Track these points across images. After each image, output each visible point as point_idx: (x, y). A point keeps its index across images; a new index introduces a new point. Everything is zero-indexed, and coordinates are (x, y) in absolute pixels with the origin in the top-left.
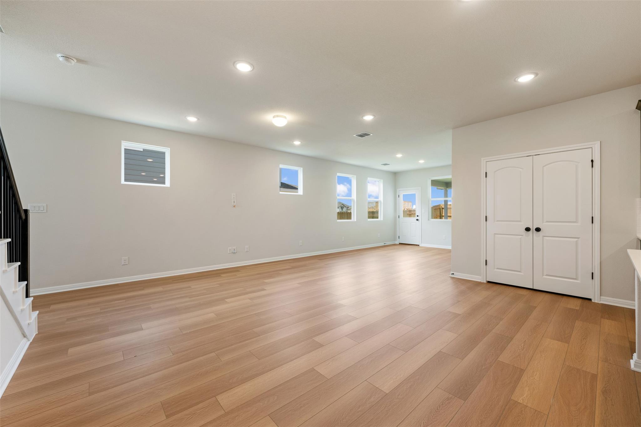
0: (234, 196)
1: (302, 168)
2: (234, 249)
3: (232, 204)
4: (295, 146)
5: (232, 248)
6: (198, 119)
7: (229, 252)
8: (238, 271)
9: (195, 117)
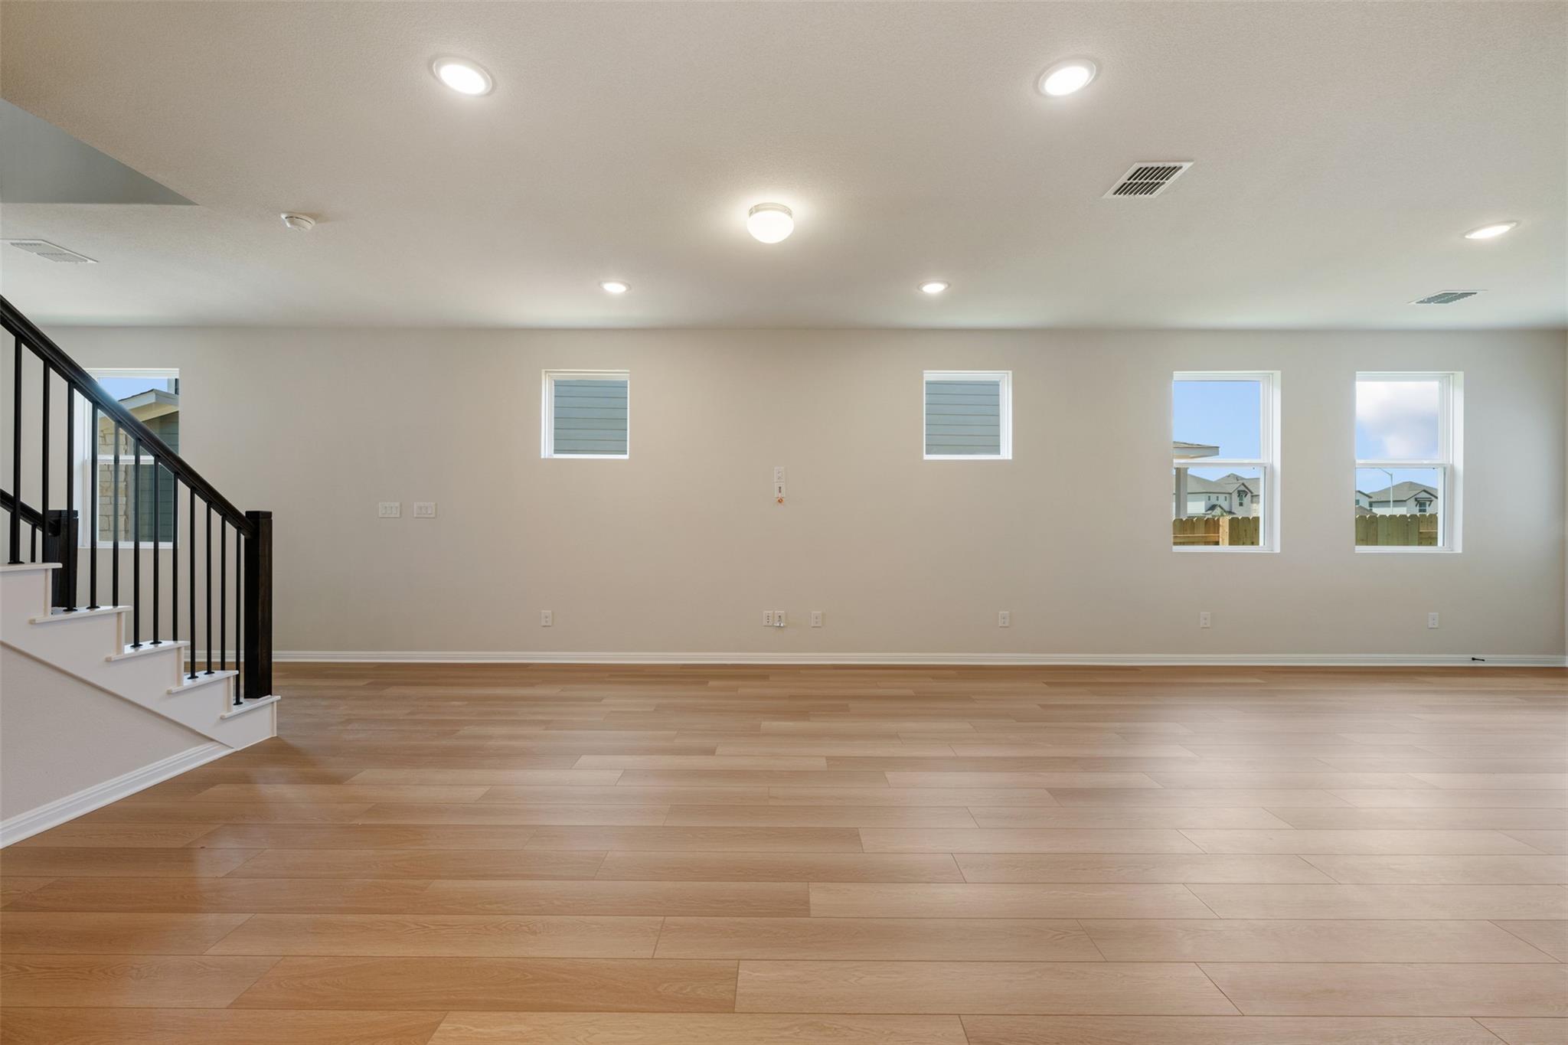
0: (780, 475)
1: (1010, 372)
2: (780, 616)
3: (776, 496)
4: (930, 303)
5: (774, 613)
6: (629, 287)
7: (765, 623)
8: (765, 677)
9: (621, 283)
